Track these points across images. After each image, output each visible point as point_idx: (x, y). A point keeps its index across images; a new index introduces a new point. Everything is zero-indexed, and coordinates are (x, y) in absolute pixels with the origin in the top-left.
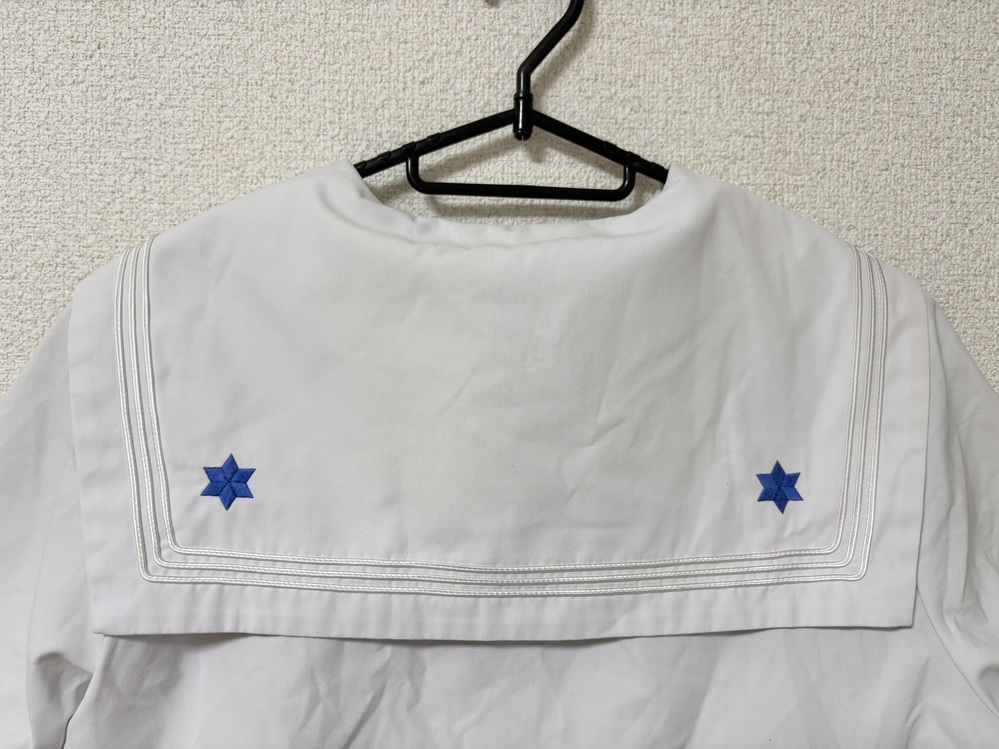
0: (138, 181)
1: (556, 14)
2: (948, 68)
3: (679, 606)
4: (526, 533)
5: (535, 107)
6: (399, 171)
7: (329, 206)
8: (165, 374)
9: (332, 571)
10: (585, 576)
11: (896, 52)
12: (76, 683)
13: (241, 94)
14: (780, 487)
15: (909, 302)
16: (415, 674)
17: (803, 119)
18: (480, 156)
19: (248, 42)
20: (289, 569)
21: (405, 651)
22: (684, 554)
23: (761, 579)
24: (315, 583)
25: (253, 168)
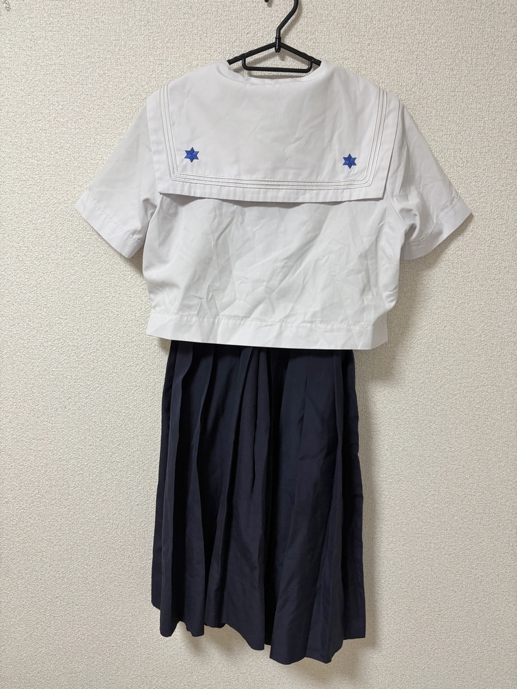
0: (160, 68)
1: (289, 10)
2: (418, 27)
3: (317, 194)
4: (274, 170)
5: (282, 42)
6: (239, 63)
7: (220, 72)
8: (174, 124)
9: (221, 180)
10: (290, 184)
11: (400, 21)
12: (151, 211)
13: (191, 38)
14: (350, 161)
15: (394, 104)
16: (243, 214)
17: (369, 45)
18: (265, 59)
19: (193, 20)
20: (209, 179)
21: (239, 208)
22: (320, 179)
23: (342, 187)
24: (216, 183)
25: (195, 63)
